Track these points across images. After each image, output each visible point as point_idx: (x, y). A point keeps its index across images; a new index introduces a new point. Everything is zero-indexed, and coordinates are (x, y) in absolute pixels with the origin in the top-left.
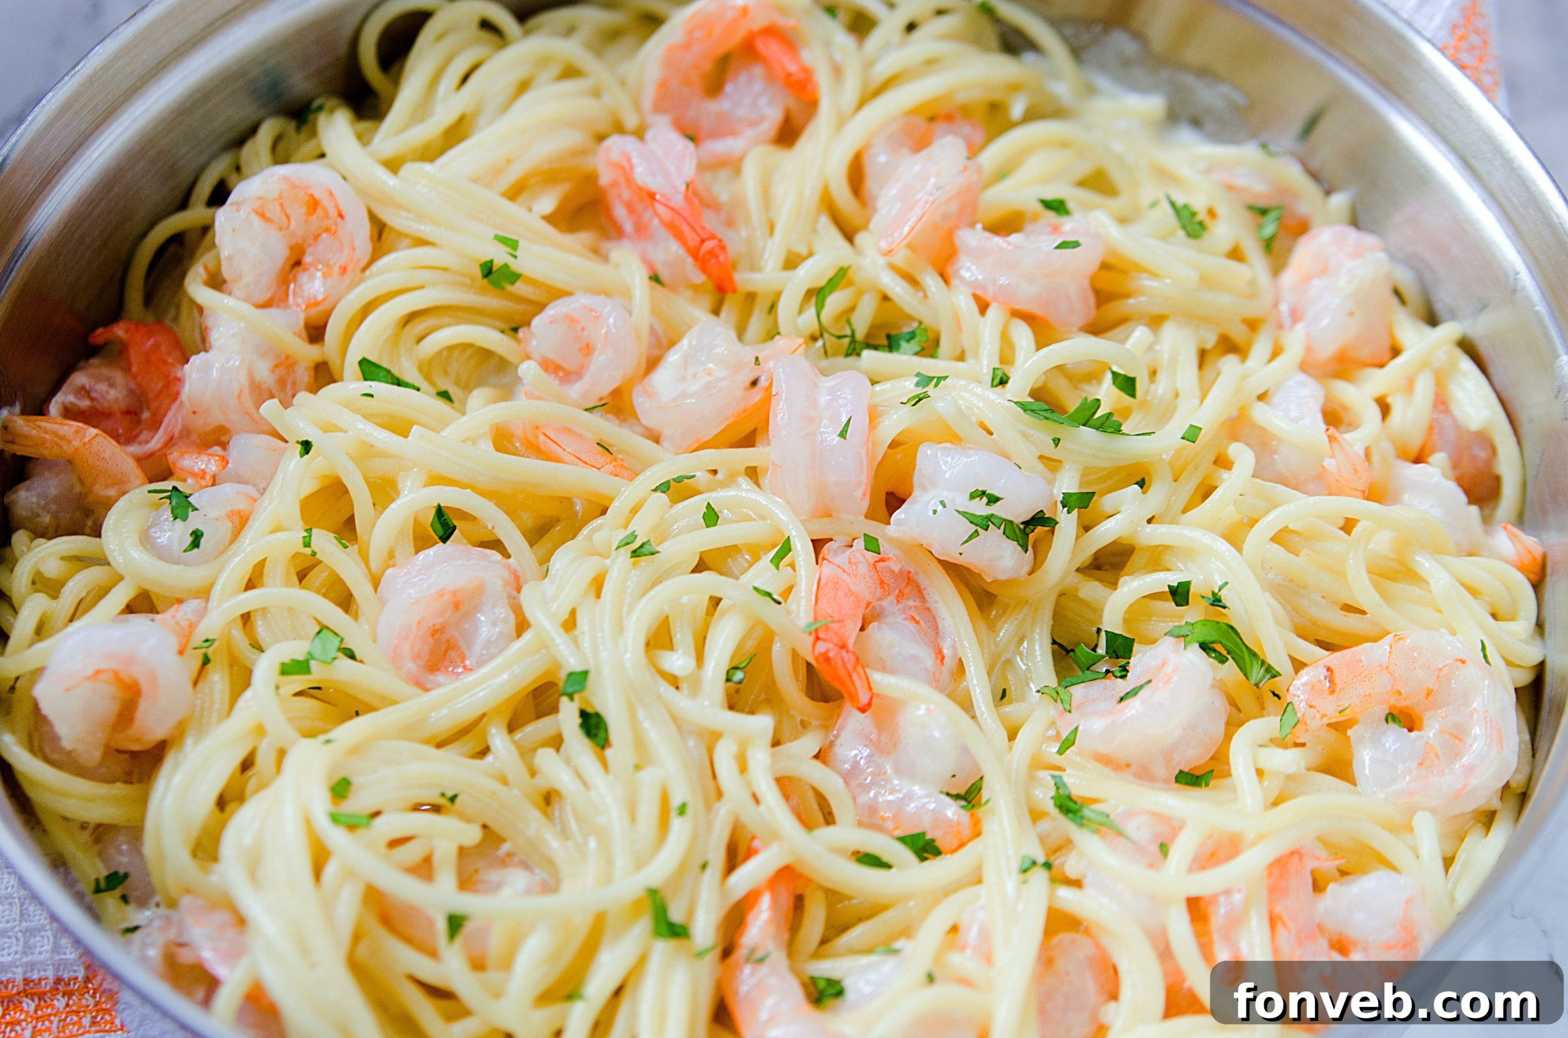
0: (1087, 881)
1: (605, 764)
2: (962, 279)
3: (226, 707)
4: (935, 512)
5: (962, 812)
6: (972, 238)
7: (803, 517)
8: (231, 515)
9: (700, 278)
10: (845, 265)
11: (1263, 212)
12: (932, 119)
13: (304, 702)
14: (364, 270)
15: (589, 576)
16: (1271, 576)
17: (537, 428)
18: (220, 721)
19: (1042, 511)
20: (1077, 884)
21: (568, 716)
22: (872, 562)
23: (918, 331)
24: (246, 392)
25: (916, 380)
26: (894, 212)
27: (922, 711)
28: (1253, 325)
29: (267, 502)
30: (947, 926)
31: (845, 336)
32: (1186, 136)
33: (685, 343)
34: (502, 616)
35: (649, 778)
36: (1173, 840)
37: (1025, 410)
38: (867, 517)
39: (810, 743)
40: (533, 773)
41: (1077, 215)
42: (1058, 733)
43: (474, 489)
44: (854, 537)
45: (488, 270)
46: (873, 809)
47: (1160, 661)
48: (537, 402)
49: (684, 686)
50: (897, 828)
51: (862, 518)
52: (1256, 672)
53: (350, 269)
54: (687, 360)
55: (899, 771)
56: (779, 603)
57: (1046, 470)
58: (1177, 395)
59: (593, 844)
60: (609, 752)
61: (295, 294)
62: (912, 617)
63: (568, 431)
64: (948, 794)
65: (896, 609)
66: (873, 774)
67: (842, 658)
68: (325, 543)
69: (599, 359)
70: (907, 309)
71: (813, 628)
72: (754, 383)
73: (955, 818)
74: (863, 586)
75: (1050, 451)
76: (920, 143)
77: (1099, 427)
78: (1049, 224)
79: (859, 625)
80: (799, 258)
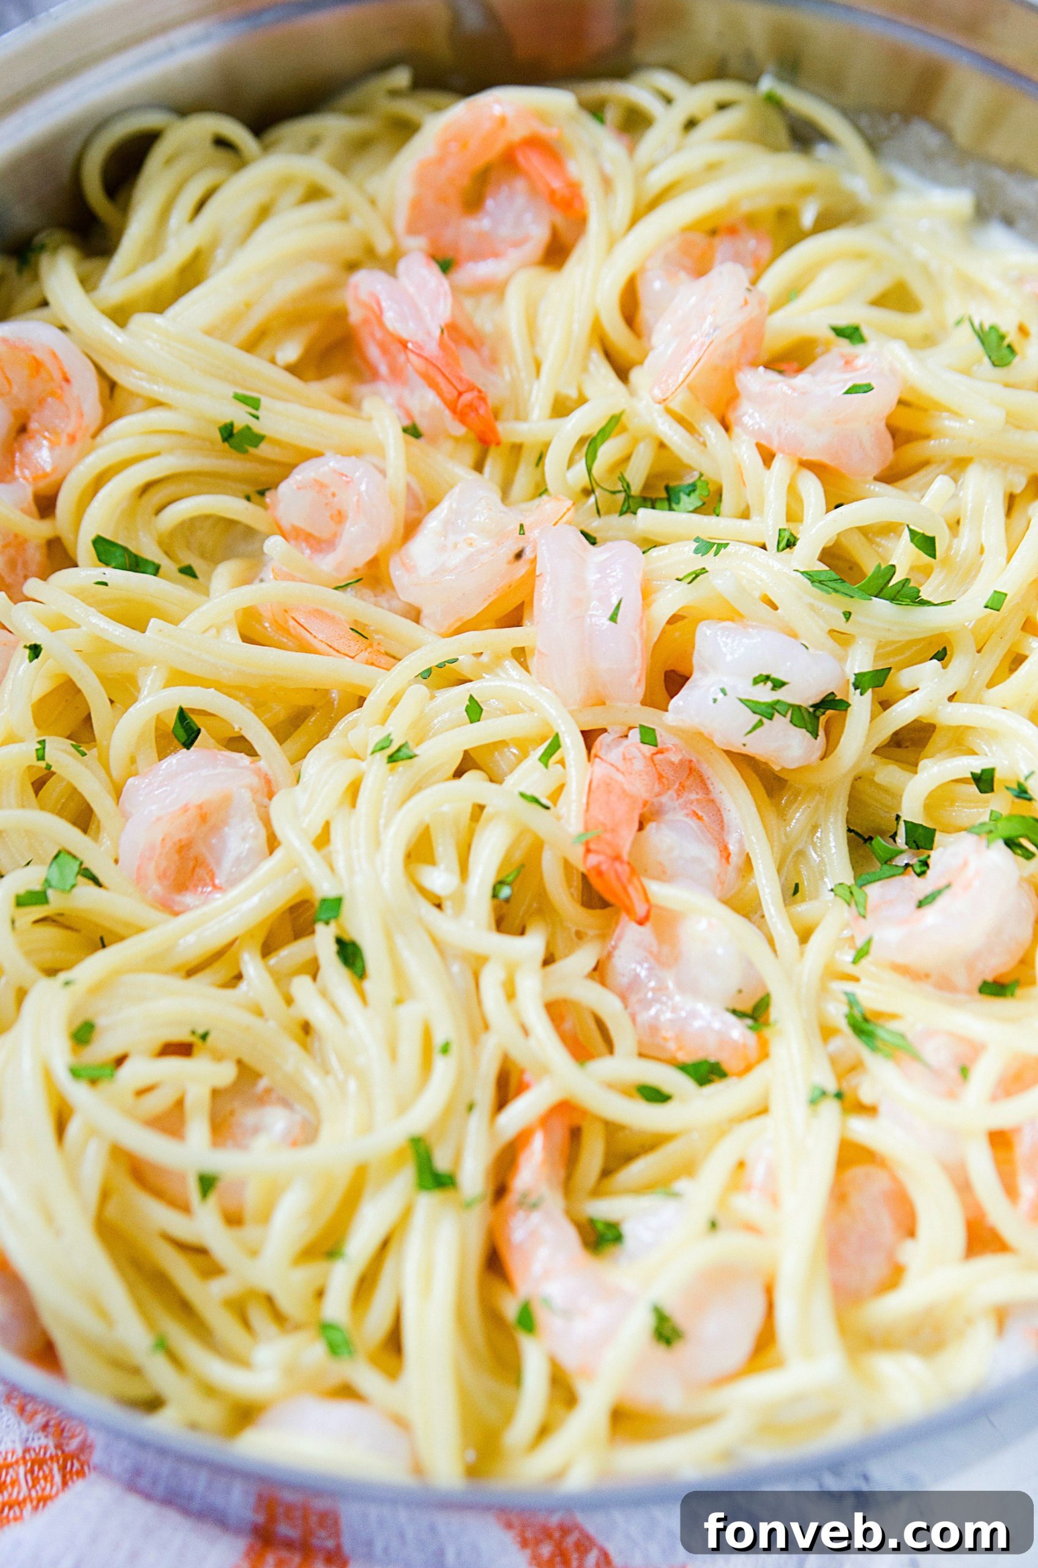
0: (883, 1109)
1: (363, 997)
2: (744, 427)
4: (715, 701)
5: (747, 1033)
6: (754, 381)
7: (574, 707)
9: (459, 430)
10: (616, 411)
12: (713, 232)
13: (48, 931)
14: (94, 436)
15: (343, 784)
17: (286, 611)
19: (833, 693)
20: (869, 1110)
22: (648, 754)
23: (699, 484)
25: (694, 545)
26: (669, 352)
27: (703, 925)
30: (734, 1161)
31: (620, 492)
32: (998, 235)
33: (445, 506)
34: (251, 831)
35: (409, 1014)
36: (973, 1062)
37: (812, 582)
38: (644, 703)
39: (583, 959)
40: (289, 1001)
41: (872, 346)
42: (852, 941)
43: (220, 688)
44: (632, 725)
45: (228, 433)
46: (654, 1029)
47: (960, 861)
48: (284, 584)
49: (447, 905)
50: (680, 1048)
51: (638, 705)
53: (78, 436)
54: (447, 525)
55: (681, 987)
56: (547, 808)
57: (836, 646)
58: (981, 551)
59: (352, 1086)
60: (367, 984)
61: (21, 463)
62: (694, 812)
63: (318, 613)
64: (734, 1012)
65: (676, 804)
66: (653, 990)
67: (616, 872)
68: (60, 753)
69: (351, 530)
70: (686, 460)
71: (583, 839)
72: (519, 556)
73: (741, 1040)
74: (639, 786)
75: (841, 624)
76: (700, 269)
77: (893, 596)
78: (842, 356)
79: (636, 826)
80: (570, 404)
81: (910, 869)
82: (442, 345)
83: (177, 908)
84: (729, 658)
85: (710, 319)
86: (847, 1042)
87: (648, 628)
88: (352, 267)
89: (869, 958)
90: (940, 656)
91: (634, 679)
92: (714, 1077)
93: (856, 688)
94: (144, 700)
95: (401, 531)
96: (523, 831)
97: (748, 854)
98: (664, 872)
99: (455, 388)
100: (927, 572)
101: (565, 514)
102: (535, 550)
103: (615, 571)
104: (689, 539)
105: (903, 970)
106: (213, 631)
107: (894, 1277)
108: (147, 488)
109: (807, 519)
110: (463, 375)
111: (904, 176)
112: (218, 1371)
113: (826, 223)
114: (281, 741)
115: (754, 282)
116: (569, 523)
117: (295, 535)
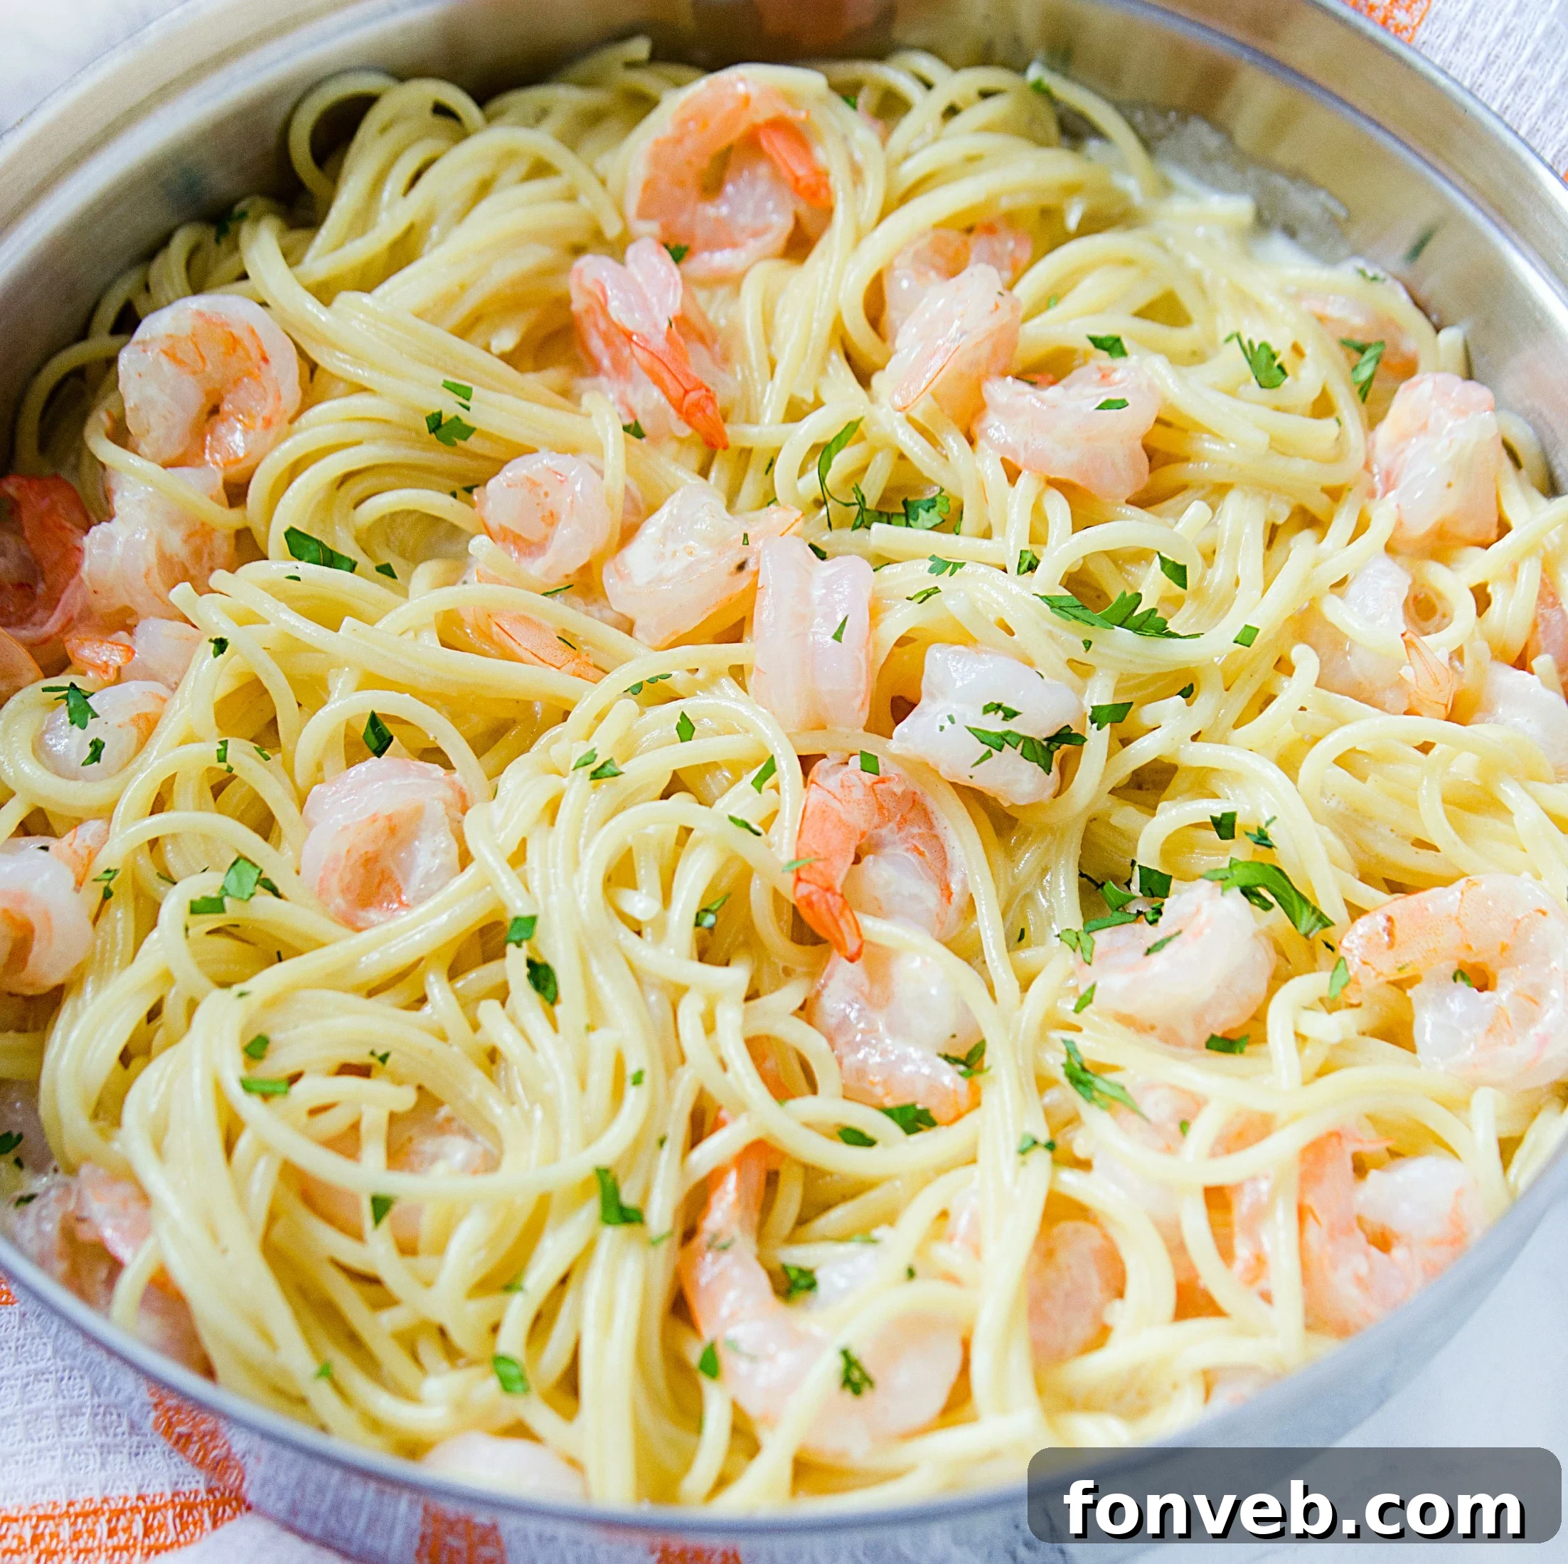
0: (1096, 1163)
1: (554, 1022)
2: (990, 440)
3: (131, 948)
4: (942, 728)
5: (960, 1079)
6: (1002, 391)
7: (793, 730)
8: (135, 721)
9: (687, 431)
10: (855, 418)
11: (1362, 350)
12: (970, 230)
13: (222, 942)
14: (291, 421)
15: (542, 801)
16: (1333, 803)
17: (490, 616)
18: (123, 967)
19: (1068, 726)
20: (1084, 1165)
21: (514, 964)
22: (869, 783)
23: (938, 499)
24: (155, 571)
25: (929, 564)
26: (914, 355)
27: (917, 963)
28: (1335, 494)
29: (178, 702)
30: (935, 1211)
31: (854, 504)
32: (1278, 246)
33: (663, 513)
34: (443, 846)
35: (602, 1042)
36: (1194, 1116)
37: (1052, 607)
38: (867, 729)
39: (791, 995)
40: (476, 1027)
41: (1133, 359)
42: (1076, 987)
43: (417, 694)
44: (853, 752)
45: (436, 423)
46: (861, 1072)
47: (1193, 907)
48: (489, 587)
49: (647, 931)
50: (887, 1094)
51: (861, 731)
52: (1306, 920)
53: (275, 420)
54: (666, 532)
55: (891, 1028)
56: (758, 834)
57: (1076, 677)
58: (1237, 584)
59: (538, 1114)
60: (558, 1009)
61: (211, 447)
62: (916, 847)
63: (525, 620)
64: (946, 1058)
65: (897, 837)
66: (863, 1031)
67: (827, 902)
68: (242, 755)
69: (563, 533)
70: (926, 474)
71: (794, 867)
72: (741, 567)
73: (952, 1086)
74: (858, 815)
75: (1080, 654)
76: (953, 269)
77: (1137, 625)
78: (1099, 369)
79: (851, 858)
80: (805, 408)
81: (1142, 916)
82: (669, 338)
83: (360, 925)
84: (959, 684)
85: (957, 323)
86: (1065, 1093)
87: (875, 648)
88: (578, 250)
89: (1091, 1007)
90: (1185, 693)
91: (857, 703)
92: (920, 1125)
93: (1093, 722)
94: (334, 702)
95: (617, 537)
96: (732, 858)
97: (971, 895)
98: (880, 909)
99: (682, 385)
100: (1178, 603)
101: (792, 525)
102: (758, 563)
103: (842, 587)
104: (923, 557)
105: (1127, 1021)
106: (411, 634)
107: (1101, 1336)
108: (347, 478)
109: (1052, 542)
110: (689, 371)
111: (1180, 178)
112: (385, 1405)
113: (1093, 224)
114: (478, 755)
115: (1010, 287)
116: (797, 535)
117: (504, 536)
